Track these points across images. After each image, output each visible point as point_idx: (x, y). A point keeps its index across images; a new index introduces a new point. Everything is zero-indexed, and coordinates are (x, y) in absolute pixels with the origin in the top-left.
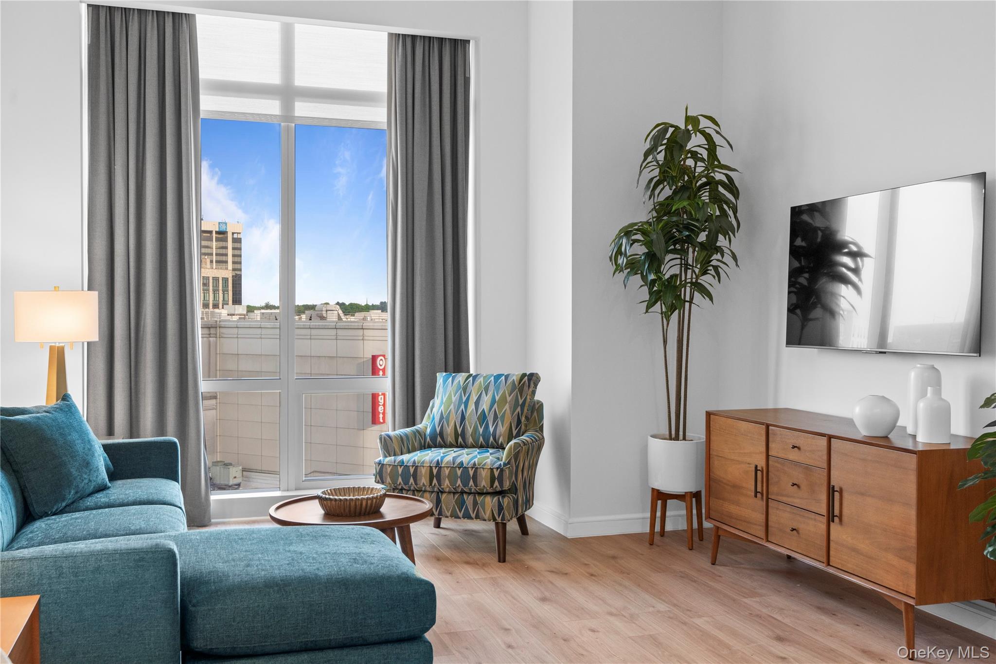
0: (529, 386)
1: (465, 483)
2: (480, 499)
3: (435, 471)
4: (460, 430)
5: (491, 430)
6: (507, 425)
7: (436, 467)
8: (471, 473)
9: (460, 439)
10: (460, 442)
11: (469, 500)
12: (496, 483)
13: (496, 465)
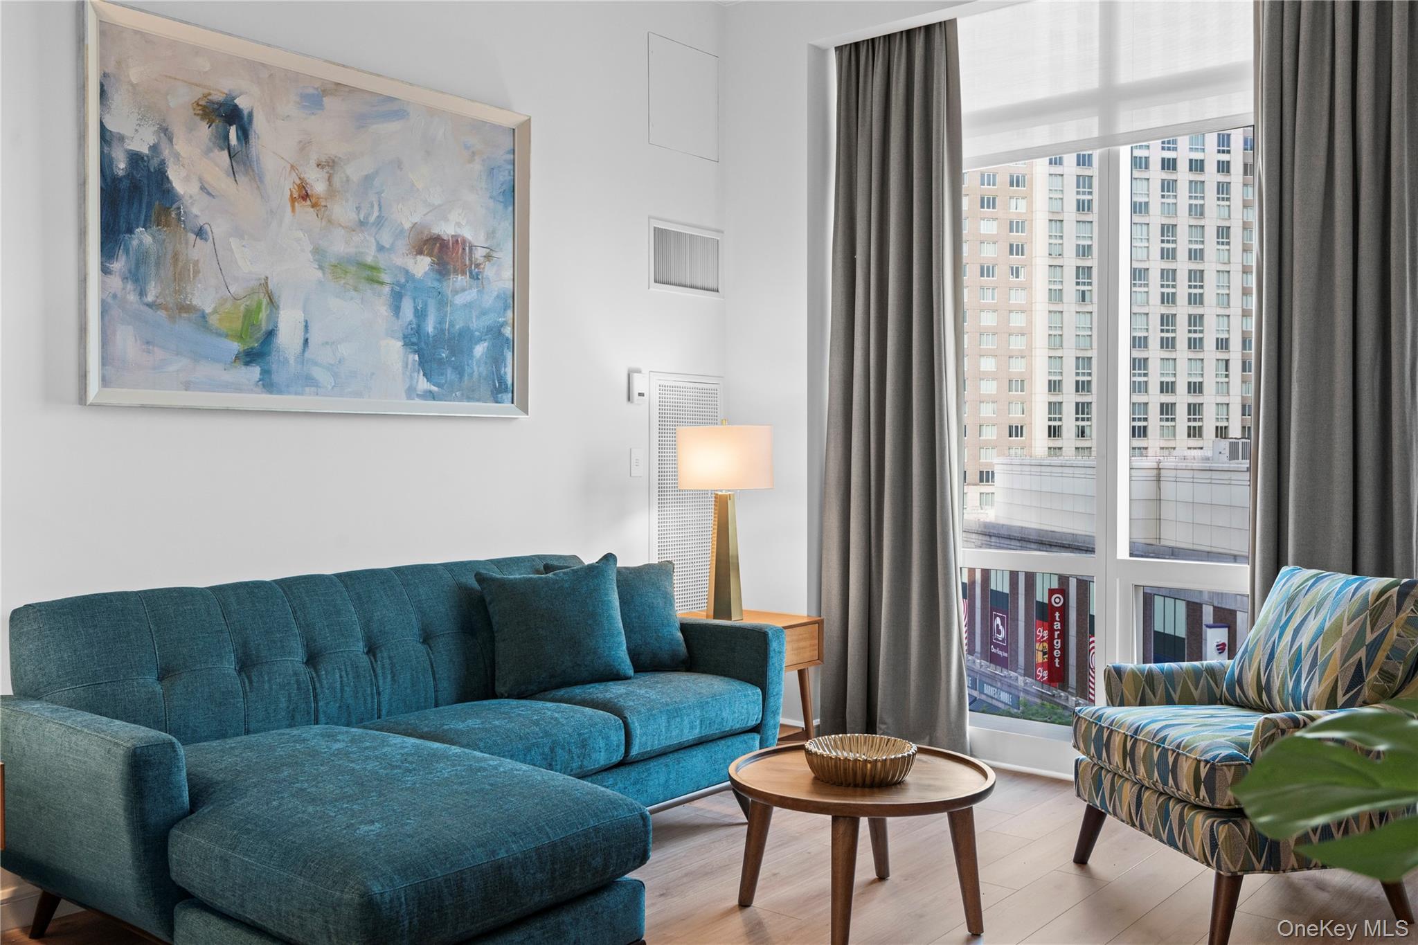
0: (1399, 608)
1: (1165, 777)
2: (1189, 814)
3: (1129, 745)
4: (1264, 680)
5: (1303, 686)
6: (1331, 680)
7: (1132, 737)
8: (1172, 760)
9: (1265, 697)
11: (1175, 810)
12: (1206, 791)
13: (1208, 756)
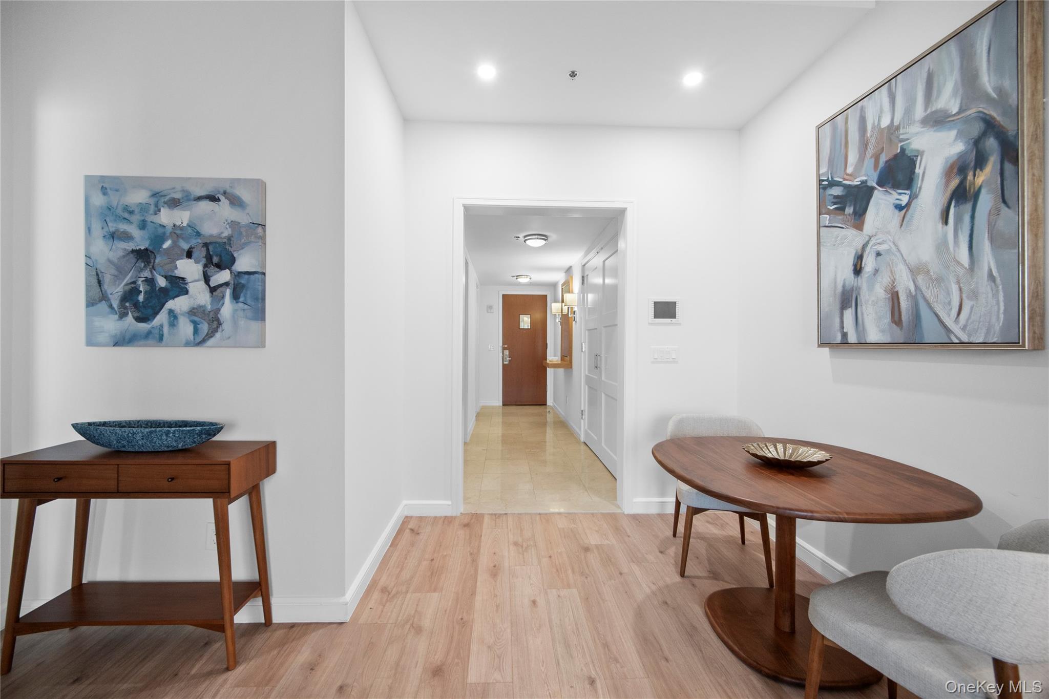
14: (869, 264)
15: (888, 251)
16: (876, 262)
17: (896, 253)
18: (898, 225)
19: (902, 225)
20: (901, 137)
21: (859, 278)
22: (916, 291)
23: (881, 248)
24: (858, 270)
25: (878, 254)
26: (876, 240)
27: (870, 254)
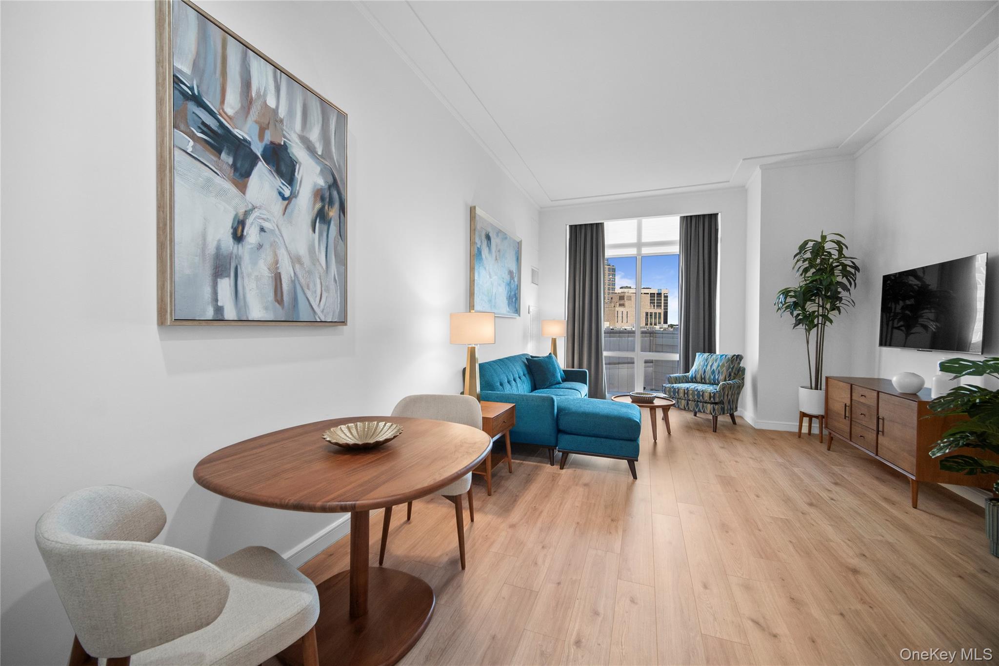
0: (737, 360)
1: (699, 398)
2: (705, 405)
3: (686, 391)
4: (703, 377)
5: (717, 377)
6: (724, 376)
8: (701, 393)
9: (703, 380)
10: (703, 381)
11: (700, 405)
12: (712, 399)
13: (712, 391)
14: (252, 234)
15: (272, 231)
16: (260, 237)
17: (279, 237)
18: (281, 212)
19: (284, 214)
20: (284, 132)
21: (240, 245)
22: (294, 277)
23: (266, 225)
24: (238, 236)
25: (262, 230)
26: (260, 214)
27: (253, 226)
